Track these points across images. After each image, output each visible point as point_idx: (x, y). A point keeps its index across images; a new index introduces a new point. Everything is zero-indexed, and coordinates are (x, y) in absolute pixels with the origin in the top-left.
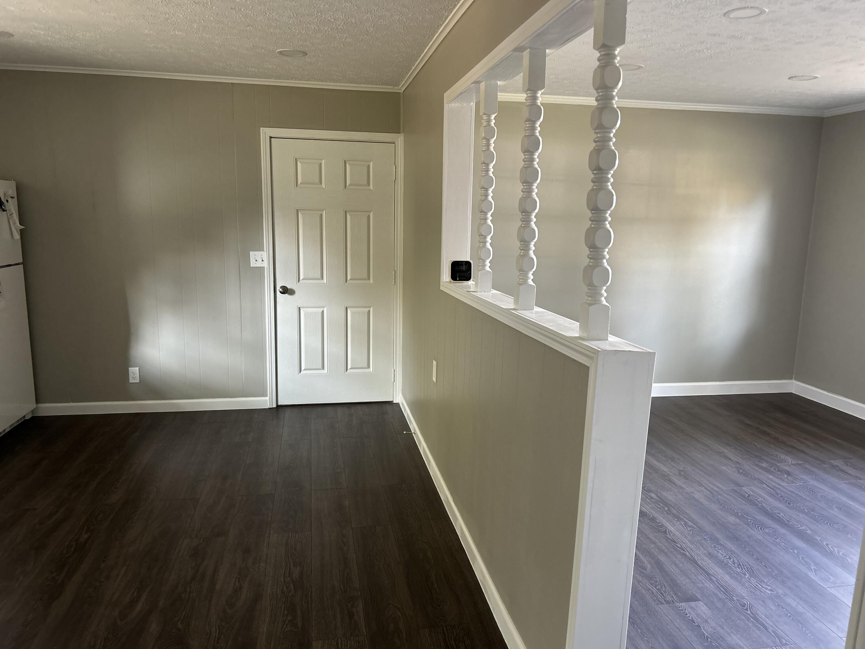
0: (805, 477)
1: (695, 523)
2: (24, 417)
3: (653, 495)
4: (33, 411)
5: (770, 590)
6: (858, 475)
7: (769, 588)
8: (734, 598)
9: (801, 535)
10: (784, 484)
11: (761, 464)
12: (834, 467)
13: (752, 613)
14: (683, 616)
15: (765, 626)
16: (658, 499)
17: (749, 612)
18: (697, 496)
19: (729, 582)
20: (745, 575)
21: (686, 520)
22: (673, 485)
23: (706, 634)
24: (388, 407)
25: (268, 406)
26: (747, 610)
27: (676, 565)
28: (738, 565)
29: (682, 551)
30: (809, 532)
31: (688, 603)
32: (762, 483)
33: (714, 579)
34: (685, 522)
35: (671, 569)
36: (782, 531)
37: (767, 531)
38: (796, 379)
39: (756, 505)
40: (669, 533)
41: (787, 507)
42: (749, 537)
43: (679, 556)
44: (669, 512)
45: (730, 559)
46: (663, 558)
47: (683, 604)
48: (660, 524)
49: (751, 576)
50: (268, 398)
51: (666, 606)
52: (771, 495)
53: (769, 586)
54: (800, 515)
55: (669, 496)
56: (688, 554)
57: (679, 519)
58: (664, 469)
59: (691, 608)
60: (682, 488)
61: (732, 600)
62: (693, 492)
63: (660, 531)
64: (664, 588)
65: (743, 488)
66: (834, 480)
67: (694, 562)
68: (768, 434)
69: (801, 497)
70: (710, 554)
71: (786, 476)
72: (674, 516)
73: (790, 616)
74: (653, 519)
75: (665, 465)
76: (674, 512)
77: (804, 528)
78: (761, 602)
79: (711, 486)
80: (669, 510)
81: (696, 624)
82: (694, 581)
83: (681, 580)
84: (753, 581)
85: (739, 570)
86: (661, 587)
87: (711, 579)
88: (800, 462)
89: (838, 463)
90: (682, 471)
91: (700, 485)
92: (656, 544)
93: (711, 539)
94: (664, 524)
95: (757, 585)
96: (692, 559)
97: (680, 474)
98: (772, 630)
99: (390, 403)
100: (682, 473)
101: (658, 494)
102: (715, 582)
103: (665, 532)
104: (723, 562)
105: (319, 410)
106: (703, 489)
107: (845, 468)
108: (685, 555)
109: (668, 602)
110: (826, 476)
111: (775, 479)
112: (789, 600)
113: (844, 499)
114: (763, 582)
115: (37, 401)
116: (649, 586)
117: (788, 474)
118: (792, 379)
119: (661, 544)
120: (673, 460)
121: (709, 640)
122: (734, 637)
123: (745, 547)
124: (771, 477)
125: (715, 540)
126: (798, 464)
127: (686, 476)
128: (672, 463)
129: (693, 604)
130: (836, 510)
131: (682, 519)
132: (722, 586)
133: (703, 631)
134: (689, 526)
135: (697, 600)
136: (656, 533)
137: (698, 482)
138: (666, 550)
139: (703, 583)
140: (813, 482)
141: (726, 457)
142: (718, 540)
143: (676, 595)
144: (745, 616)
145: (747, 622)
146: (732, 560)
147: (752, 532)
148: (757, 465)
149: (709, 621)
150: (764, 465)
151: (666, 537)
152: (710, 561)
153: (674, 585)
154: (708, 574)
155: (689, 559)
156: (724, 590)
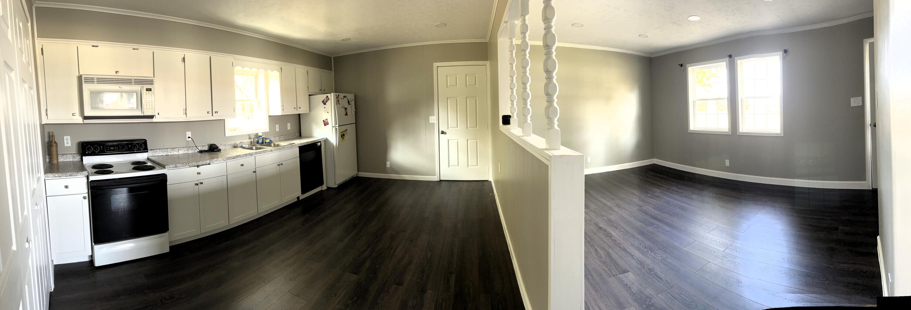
0: (664, 197)
1: (624, 229)
2: (354, 176)
3: (605, 218)
4: (356, 174)
5: (661, 257)
6: (682, 192)
7: (660, 256)
8: (645, 266)
9: (667, 224)
10: (658, 202)
11: (648, 195)
12: (673, 190)
13: (654, 272)
14: (621, 282)
15: (661, 278)
16: (607, 220)
17: (653, 273)
18: (624, 215)
19: (642, 258)
20: (648, 252)
21: (621, 229)
22: (614, 211)
23: (634, 292)
24: (486, 183)
25: (436, 180)
26: (652, 271)
27: (617, 253)
28: (645, 247)
29: (619, 245)
30: (670, 222)
31: (624, 274)
32: (650, 203)
33: (635, 258)
34: (620, 229)
35: (614, 255)
36: (660, 224)
37: (654, 226)
38: (655, 158)
39: (648, 214)
40: (613, 237)
41: (660, 212)
42: (648, 231)
43: (618, 248)
44: (612, 225)
45: (641, 245)
46: (610, 251)
47: (621, 275)
48: (609, 232)
49: (651, 252)
50: (436, 177)
51: (613, 278)
52: (654, 209)
53: (659, 255)
54: (666, 215)
55: (613, 217)
56: (622, 246)
57: (617, 228)
58: (609, 204)
59: (626, 277)
60: (617, 212)
61: (644, 267)
62: (622, 214)
63: (608, 236)
64: (611, 268)
65: (643, 208)
66: (675, 196)
67: (625, 250)
68: (649, 181)
69: (664, 206)
70: (632, 244)
71: (658, 198)
72: (615, 227)
73: (671, 269)
74: (605, 230)
75: (609, 202)
76: (615, 225)
77: (668, 221)
78: (657, 265)
79: (630, 209)
80: (612, 224)
81: (629, 286)
82: (626, 261)
83: (620, 262)
84: (652, 254)
85: (645, 250)
86: (610, 267)
87: (634, 258)
88: (662, 191)
89: (674, 188)
90: (617, 204)
91: (625, 210)
92: (607, 243)
93: (632, 236)
94: (610, 232)
95: (654, 256)
96: (624, 249)
97: (616, 206)
98: (665, 280)
99: (487, 181)
100: (617, 205)
101: (607, 217)
102: (636, 259)
103: (611, 236)
104: (638, 247)
105: (457, 183)
106: (626, 211)
107: (677, 190)
108: (621, 247)
109: (614, 276)
110: (672, 195)
111: (654, 200)
112: (669, 260)
113: (679, 203)
114: (657, 253)
115: (358, 171)
116: (604, 268)
117: (658, 197)
118: (654, 158)
119: (609, 243)
120: (613, 200)
121: (636, 295)
122: (648, 290)
123: (647, 237)
124: (652, 200)
125: (633, 236)
126: (661, 192)
127: (618, 206)
128: (613, 201)
129: (626, 274)
130: (678, 209)
131: (618, 228)
132: (640, 262)
133: (632, 289)
134: (622, 231)
135: (629, 272)
136: (607, 237)
137: (624, 208)
138: (612, 246)
139: (630, 261)
140: (667, 199)
141: (635, 195)
142: (635, 236)
143: (618, 270)
144: (651, 275)
145: (653, 279)
146: (642, 245)
147: (649, 228)
148: (647, 196)
149: (635, 283)
150: (649, 195)
151: (612, 239)
152: (632, 248)
153: (616, 264)
154: (632, 256)
155: (622, 248)
156: (640, 263)
